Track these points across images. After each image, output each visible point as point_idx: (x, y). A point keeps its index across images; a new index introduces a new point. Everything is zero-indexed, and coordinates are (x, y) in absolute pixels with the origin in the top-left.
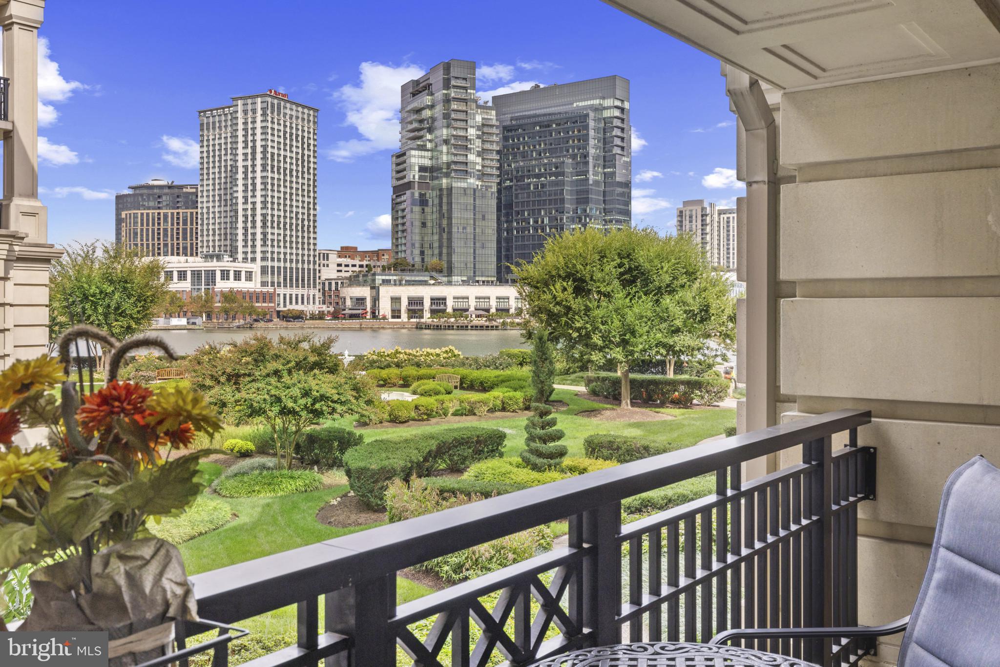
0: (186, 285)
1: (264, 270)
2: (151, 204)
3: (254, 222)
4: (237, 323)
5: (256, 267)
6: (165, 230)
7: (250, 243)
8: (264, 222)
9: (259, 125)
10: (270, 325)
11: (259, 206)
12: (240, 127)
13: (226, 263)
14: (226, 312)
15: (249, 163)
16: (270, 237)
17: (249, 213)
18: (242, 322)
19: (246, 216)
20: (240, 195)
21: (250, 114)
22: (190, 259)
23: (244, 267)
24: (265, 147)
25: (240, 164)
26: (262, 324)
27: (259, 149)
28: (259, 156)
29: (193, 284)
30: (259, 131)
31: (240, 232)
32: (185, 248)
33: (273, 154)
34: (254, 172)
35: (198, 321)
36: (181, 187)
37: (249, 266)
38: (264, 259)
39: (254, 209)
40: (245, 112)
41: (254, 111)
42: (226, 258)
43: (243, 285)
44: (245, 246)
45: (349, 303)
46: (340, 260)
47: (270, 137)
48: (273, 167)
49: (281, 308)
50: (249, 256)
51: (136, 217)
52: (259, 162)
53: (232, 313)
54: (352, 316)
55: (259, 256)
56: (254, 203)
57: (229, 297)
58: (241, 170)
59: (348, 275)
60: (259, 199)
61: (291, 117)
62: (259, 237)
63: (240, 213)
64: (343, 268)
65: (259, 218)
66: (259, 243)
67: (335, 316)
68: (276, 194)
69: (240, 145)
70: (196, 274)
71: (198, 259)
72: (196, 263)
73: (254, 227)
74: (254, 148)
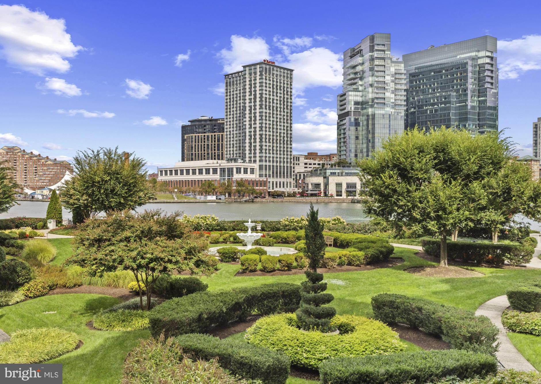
0: (217, 177)
1: (261, 167)
2: (200, 130)
3: (255, 139)
4: (245, 199)
5: (256, 166)
6: (208, 145)
7: (253, 152)
8: (261, 139)
9: (258, 81)
10: (264, 200)
11: (258, 129)
12: (248, 83)
13: (240, 163)
14: (239, 192)
15: (253, 104)
16: (264, 147)
17: (253, 133)
18: (248, 198)
19: (250, 136)
20: (247, 123)
21: (253, 75)
22: (220, 161)
23: (249, 166)
24: (261, 94)
25: (247, 105)
26: (259, 199)
27: (258, 96)
28: (258, 100)
29: (221, 175)
30: (258, 85)
31: (247, 145)
32: (218, 155)
33: (266, 98)
34: (255, 109)
35: (223, 197)
36: (216, 120)
37: (253, 165)
38: (261, 161)
40: (250, 74)
41: (255, 73)
42: (240, 161)
43: (249, 176)
44: (250, 153)
45: (310, 187)
46: (306, 161)
47: (264, 88)
48: (266, 106)
49: (271, 190)
50: (253, 159)
51: (192, 138)
52: (258, 103)
53: (242, 193)
54: (312, 195)
55: (258, 159)
56: (255, 128)
57: (240, 183)
58: (248, 109)
59: (310, 170)
60: (258, 125)
61: (277, 76)
62: (258, 147)
63: (247, 134)
64: (308, 166)
65: (258, 137)
66: (258, 151)
67: (302, 194)
69: (248, 94)
70: (223, 170)
71: (224, 161)
73: (255, 142)
74: (255, 95)
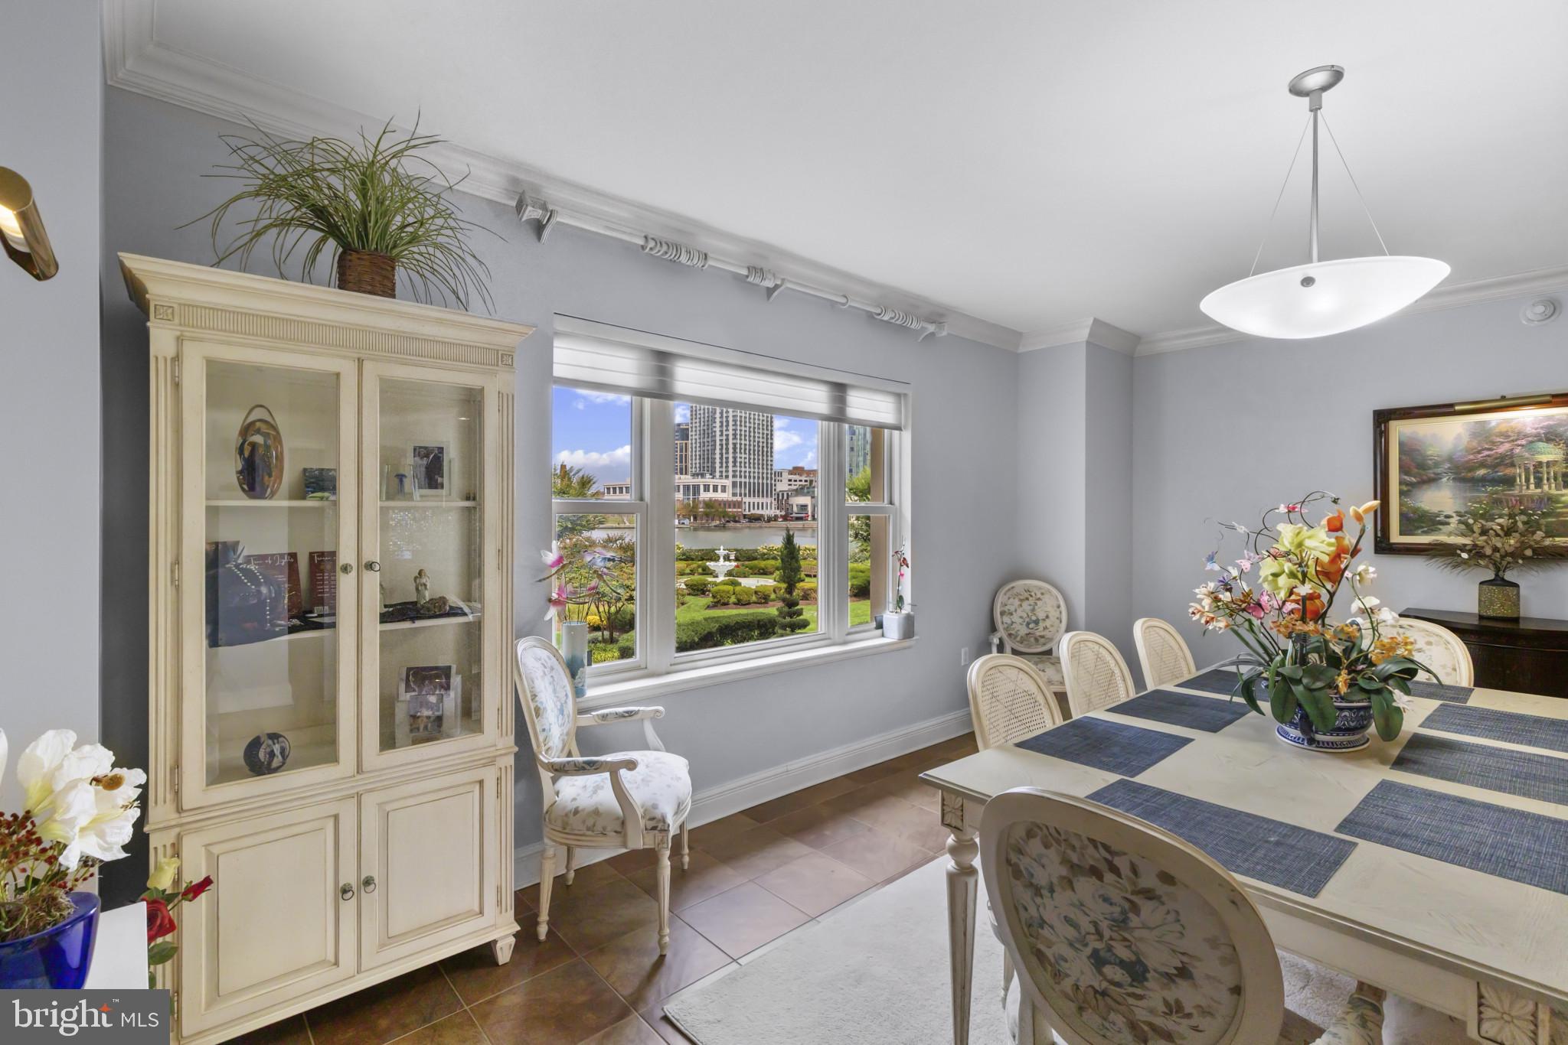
1: (734, 484)
3: (727, 449)
4: (715, 524)
5: (728, 483)
7: (724, 465)
8: (735, 449)
10: (739, 525)
11: (731, 437)
13: (708, 480)
14: (707, 515)
16: (738, 460)
17: (724, 442)
18: (718, 522)
19: (721, 445)
20: (718, 429)
22: (683, 477)
23: (720, 482)
26: (732, 524)
29: (684, 494)
31: (718, 456)
32: (681, 469)
35: (687, 521)
36: (677, 425)
37: (725, 482)
38: (734, 476)
39: (727, 440)
42: (708, 476)
43: (720, 496)
44: (721, 467)
45: (795, 509)
46: (791, 477)
49: (747, 513)
50: (724, 474)
53: (711, 517)
54: (798, 519)
55: (731, 474)
56: (727, 435)
57: (709, 504)
59: (795, 487)
60: (731, 432)
62: (731, 460)
63: (718, 443)
64: (793, 483)
65: (731, 446)
66: (731, 464)
67: (785, 518)
68: (743, 428)
70: (687, 488)
71: (689, 477)
72: (687, 479)
73: (727, 453)
